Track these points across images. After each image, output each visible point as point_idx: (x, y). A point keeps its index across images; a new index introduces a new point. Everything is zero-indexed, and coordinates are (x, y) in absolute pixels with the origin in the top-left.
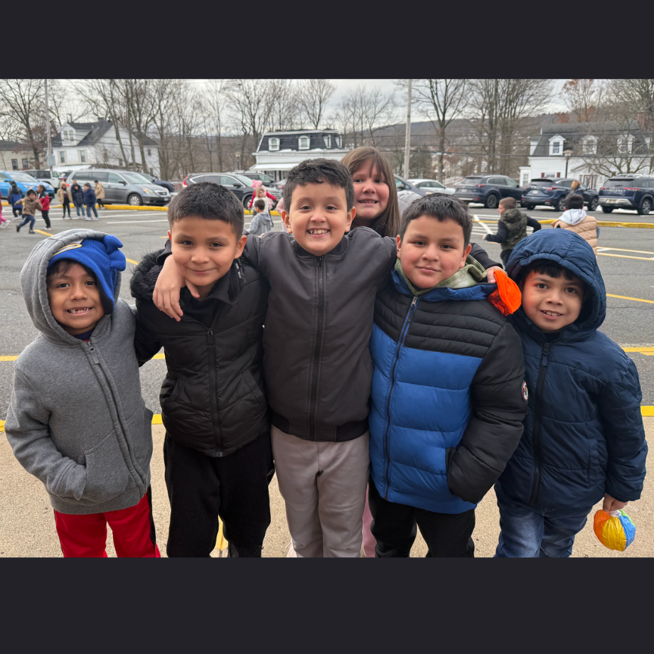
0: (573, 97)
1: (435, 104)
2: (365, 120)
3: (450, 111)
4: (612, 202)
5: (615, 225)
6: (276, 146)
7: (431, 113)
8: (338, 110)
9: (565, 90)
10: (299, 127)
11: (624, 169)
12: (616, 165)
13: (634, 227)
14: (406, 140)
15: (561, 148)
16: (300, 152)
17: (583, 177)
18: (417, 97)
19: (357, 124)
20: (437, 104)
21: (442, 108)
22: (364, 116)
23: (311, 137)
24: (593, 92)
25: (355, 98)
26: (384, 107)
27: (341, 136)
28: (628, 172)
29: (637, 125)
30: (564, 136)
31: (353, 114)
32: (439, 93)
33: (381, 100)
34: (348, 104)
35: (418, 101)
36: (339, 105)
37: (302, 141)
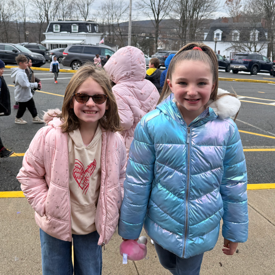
0: (230, 8)
1: (153, 9)
2: (114, 16)
3: (162, 13)
4: (237, 67)
5: (232, 80)
6: (58, 29)
7: (150, 14)
8: (99, 10)
9: (226, 4)
10: (76, 19)
11: (253, 49)
12: (248, 47)
13: (242, 81)
14: (129, 29)
15: (220, 36)
16: (72, 33)
17: (232, 54)
18: (142, 4)
19: (110, 19)
20: (154, 9)
21: (157, 12)
22: (114, 14)
23: (79, 25)
24: (241, 6)
25: (109, 4)
26: (126, 10)
27: (97, 25)
28: (255, 51)
29: (261, 25)
30: (221, 30)
31: (108, 13)
32: (155, 3)
33: (124, 6)
34: (105, 7)
35: (143, 7)
36: (99, 7)
37: (74, 27)
